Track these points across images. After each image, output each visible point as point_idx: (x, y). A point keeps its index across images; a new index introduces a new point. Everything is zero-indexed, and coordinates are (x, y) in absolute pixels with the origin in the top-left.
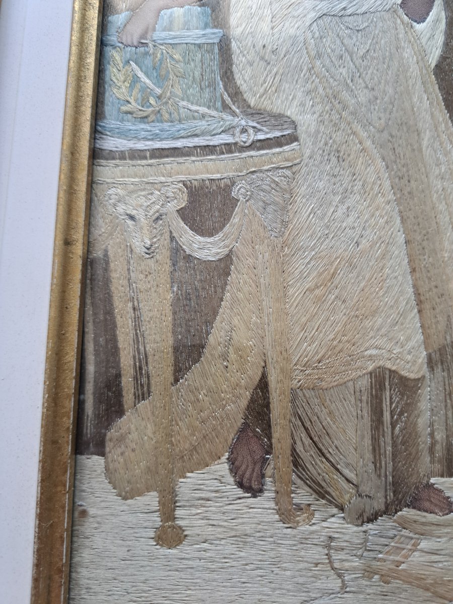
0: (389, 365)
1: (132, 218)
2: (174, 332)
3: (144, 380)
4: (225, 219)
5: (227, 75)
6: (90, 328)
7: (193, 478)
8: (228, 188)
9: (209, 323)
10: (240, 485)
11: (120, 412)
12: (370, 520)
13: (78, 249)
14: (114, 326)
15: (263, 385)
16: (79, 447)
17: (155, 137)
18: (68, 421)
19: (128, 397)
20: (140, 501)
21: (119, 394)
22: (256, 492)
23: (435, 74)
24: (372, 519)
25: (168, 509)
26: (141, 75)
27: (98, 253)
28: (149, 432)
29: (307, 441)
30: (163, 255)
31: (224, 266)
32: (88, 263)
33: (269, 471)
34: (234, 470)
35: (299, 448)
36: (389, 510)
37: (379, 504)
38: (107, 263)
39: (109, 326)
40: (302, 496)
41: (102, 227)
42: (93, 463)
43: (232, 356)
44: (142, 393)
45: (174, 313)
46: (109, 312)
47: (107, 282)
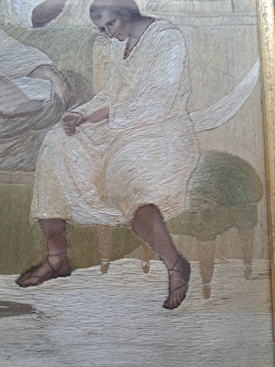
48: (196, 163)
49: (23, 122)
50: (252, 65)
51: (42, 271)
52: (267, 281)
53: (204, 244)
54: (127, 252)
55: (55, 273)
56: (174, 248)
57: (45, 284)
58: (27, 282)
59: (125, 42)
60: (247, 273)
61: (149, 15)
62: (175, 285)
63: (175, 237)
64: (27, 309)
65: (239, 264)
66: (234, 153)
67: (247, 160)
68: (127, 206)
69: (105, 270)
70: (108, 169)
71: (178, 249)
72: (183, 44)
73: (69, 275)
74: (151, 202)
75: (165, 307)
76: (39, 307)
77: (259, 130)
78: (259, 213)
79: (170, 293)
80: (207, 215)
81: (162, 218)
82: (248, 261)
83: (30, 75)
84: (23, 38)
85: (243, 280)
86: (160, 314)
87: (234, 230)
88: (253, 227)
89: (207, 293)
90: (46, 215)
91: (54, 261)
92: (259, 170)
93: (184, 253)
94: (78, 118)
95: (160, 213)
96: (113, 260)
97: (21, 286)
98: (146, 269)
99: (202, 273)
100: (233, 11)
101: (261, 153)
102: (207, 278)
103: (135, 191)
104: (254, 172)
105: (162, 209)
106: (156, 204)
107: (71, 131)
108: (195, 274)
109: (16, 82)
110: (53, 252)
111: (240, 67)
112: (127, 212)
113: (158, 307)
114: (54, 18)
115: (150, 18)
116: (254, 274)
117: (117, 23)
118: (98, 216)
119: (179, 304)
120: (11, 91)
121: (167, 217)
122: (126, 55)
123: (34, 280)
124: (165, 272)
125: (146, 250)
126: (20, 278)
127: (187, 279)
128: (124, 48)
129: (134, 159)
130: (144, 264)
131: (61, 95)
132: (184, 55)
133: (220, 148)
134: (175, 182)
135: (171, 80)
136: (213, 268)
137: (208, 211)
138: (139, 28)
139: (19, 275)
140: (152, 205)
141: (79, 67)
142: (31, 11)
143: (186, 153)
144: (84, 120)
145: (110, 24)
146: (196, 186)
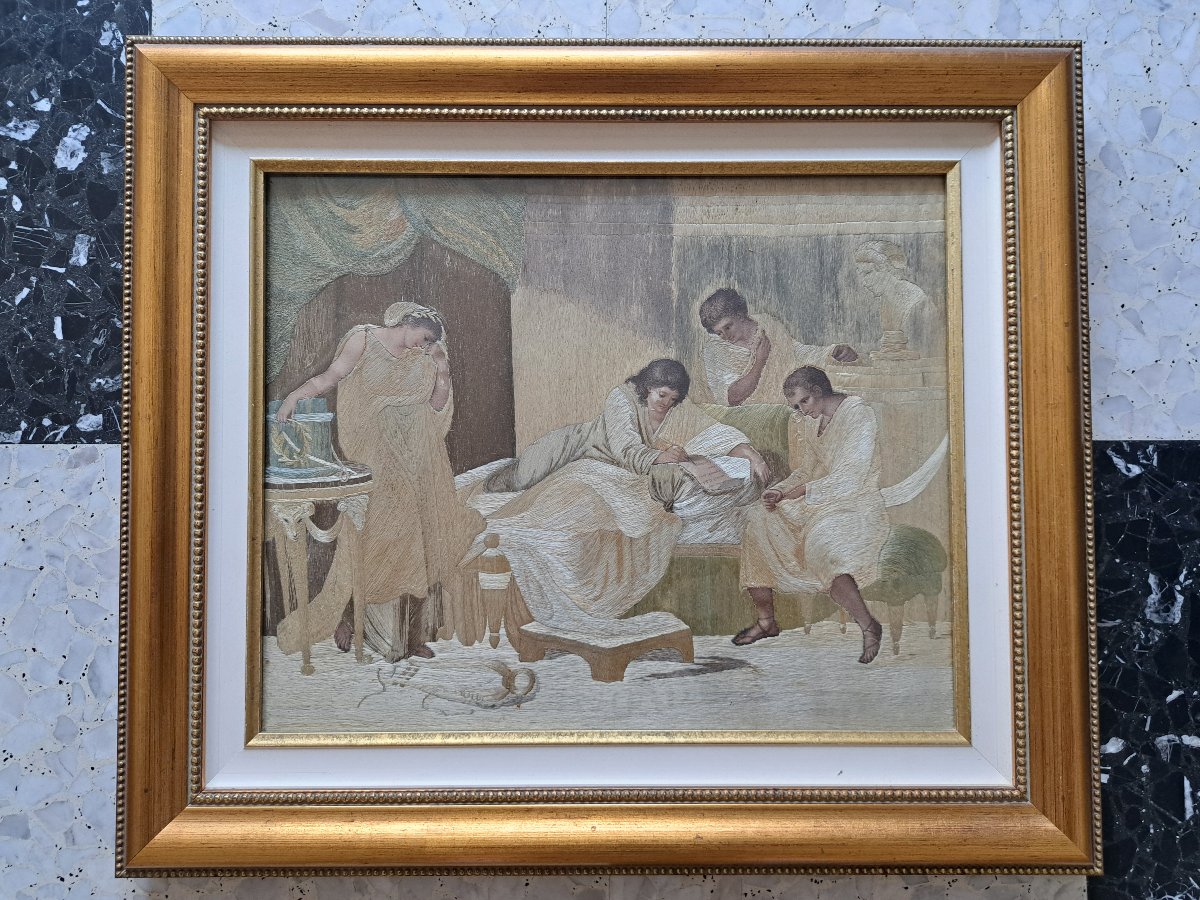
0: (410, 592)
1: (286, 520)
2: (308, 579)
3: (294, 601)
4: (334, 521)
5: (335, 442)
6: (267, 577)
7: (318, 645)
8: (335, 505)
9: (325, 574)
10: (340, 647)
11: (284, 617)
12: (397, 661)
13: (259, 541)
14: (279, 576)
15: (351, 602)
16: (264, 633)
17: (298, 477)
18: (258, 622)
19: (287, 609)
20: (293, 656)
21: (282, 608)
22: (346, 651)
23: (446, 441)
24: (398, 660)
25: (307, 658)
26: (288, 439)
27: (269, 539)
28: (298, 625)
29: (371, 627)
30: (303, 540)
31: (333, 545)
32: (265, 544)
33: (353, 641)
34: (337, 641)
35: (367, 631)
36: (405, 657)
37: (401, 654)
38: (274, 544)
39: (276, 576)
40: (368, 651)
41: (271, 526)
42: (271, 640)
43: (337, 590)
44: (294, 607)
45: (309, 569)
46: (276, 568)
47: (275, 553)
48: (886, 536)
49: (726, 499)
50: (940, 442)
51: (753, 633)
52: (949, 640)
53: (893, 608)
54: (827, 616)
55: (765, 634)
56: (868, 613)
57: (757, 643)
58: (741, 641)
59: (818, 420)
60: (932, 634)
61: (841, 391)
62: (869, 643)
63: (869, 603)
64: (741, 664)
65: (924, 626)
66: (922, 527)
67: (934, 534)
68: (825, 576)
69: (807, 631)
70: (807, 542)
71: (871, 613)
72: (874, 421)
73: (777, 635)
74: (846, 572)
75: (860, 661)
76: (753, 662)
77: (945, 505)
78: (943, 581)
79: (864, 650)
80: (897, 584)
81: (857, 586)
82: (932, 623)
83: (731, 453)
84: (721, 417)
85: (928, 639)
86: (856, 668)
87: (920, 597)
88: (937, 594)
89: (896, 651)
90: (753, 584)
91: (764, 623)
92: (944, 543)
93: (877, 617)
94: (777, 495)
95: (854, 582)
96: (814, 623)
97: (737, 645)
98: (843, 631)
99: (892, 633)
100: (924, 385)
101: (945, 526)
102: (896, 637)
103: (832, 562)
104: (939, 544)
105: (856, 578)
106: (851, 574)
107: (772, 507)
108: (886, 634)
109: (718, 462)
110: (763, 615)
111: (928, 443)
112: (825, 581)
113: (855, 661)
114: (748, 396)
115: (842, 394)
116: (938, 634)
117: (811, 400)
118: (800, 585)
119: (872, 660)
120: (713, 470)
121: (861, 586)
122: (820, 433)
123: (748, 640)
124: (860, 632)
125: (843, 614)
126: (736, 638)
127: (879, 639)
128: (818, 425)
129: (830, 532)
130: (842, 626)
131: (760, 474)
132: (875, 431)
133: (909, 523)
134: (868, 554)
135: (864, 457)
136: (901, 629)
137: (898, 579)
138: (831, 405)
139: (733, 636)
140: (848, 575)
141: (776, 446)
142: (727, 389)
143: (878, 527)
144: (782, 497)
145: (804, 401)
146: (888, 557)
